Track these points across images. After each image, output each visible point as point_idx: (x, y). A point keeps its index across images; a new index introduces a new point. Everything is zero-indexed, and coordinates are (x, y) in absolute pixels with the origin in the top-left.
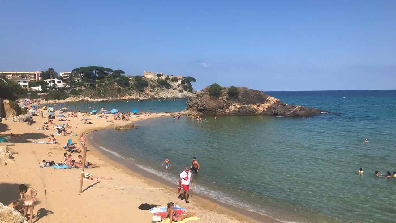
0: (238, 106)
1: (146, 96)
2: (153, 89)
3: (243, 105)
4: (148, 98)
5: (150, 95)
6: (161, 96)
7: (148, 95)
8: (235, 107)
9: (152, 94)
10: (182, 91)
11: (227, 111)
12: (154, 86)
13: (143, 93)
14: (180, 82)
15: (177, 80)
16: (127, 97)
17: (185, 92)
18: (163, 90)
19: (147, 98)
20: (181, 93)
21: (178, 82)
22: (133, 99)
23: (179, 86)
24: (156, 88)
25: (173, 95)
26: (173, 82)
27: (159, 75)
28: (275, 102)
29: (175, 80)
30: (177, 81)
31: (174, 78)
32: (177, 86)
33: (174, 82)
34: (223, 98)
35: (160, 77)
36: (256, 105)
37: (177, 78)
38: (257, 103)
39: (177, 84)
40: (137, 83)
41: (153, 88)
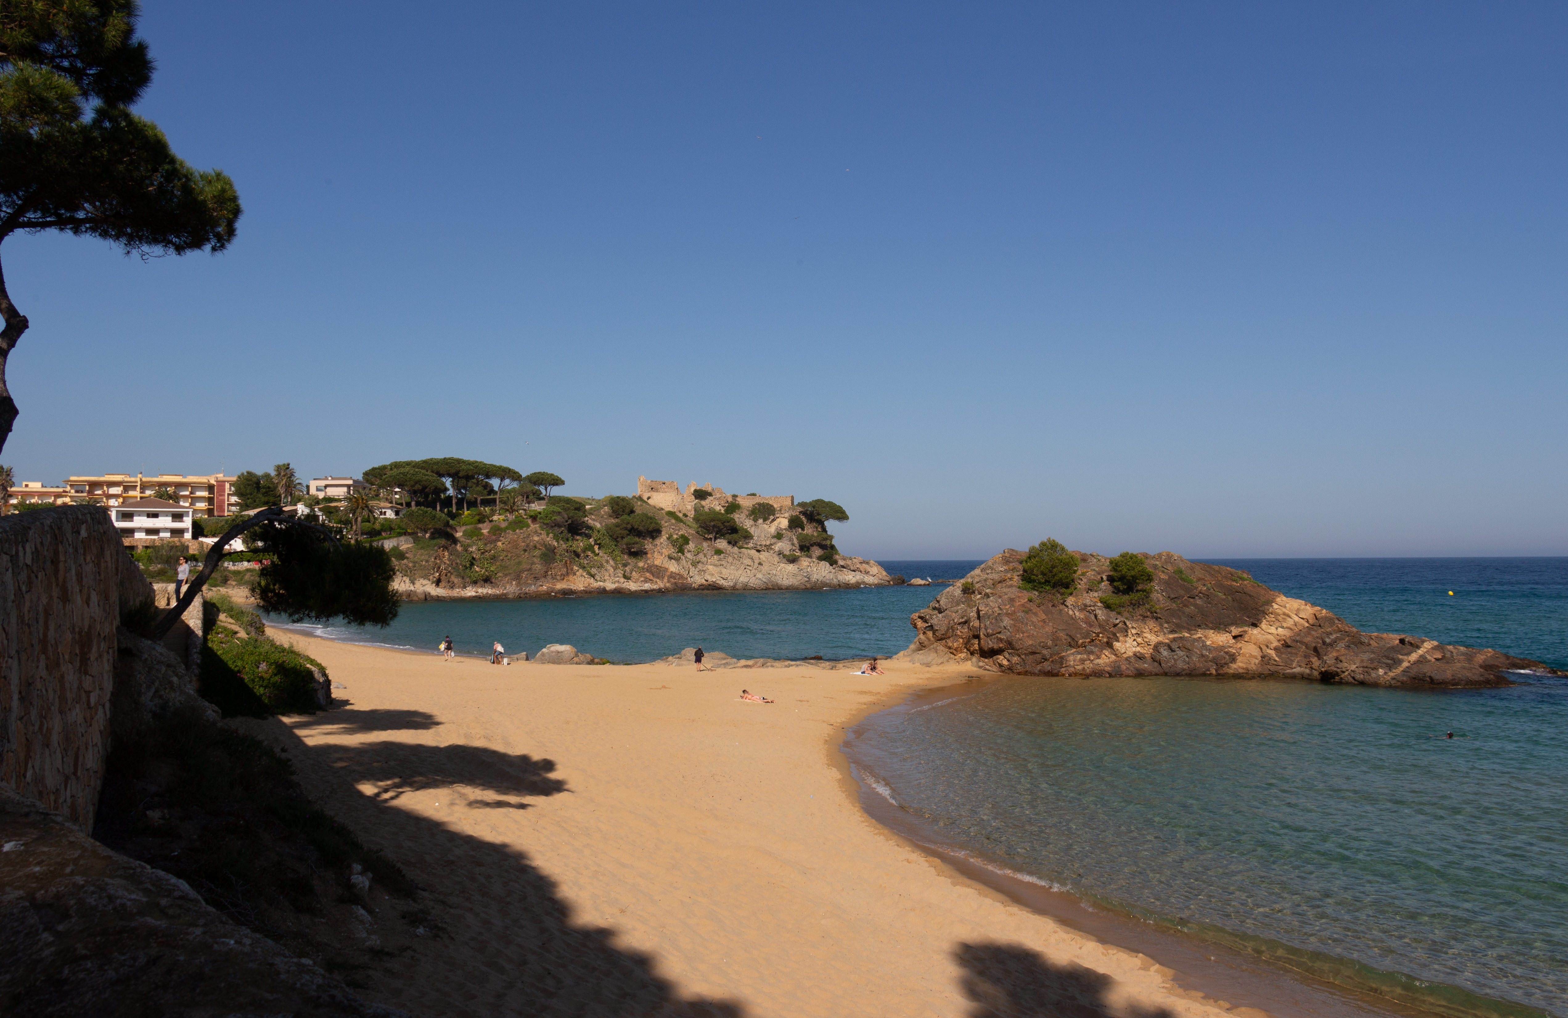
0: (1153, 639)
1: (651, 578)
2: (681, 551)
3: (1172, 632)
4: (659, 584)
5: (669, 573)
6: (711, 579)
7: (658, 572)
8: (1139, 640)
9: (673, 567)
10: (792, 560)
11: (1105, 659)
12: (683, 536)
13: (641, 564)
14: (784, 523)
15: (774, 515)
16: (579, 582)
17: (805, 562)
18: (719, 552)
19: (655, 587)
20: (791, 567)
21: (773, 520)
22: (603, 592)
23: (779, 536)
24: (691, 546)
25: (760, 576)
26: (755, 520)
27: (701, 495)
28: (1311, 622)
29: (764, 512)
30: (772, 517)
31: (759, 504)
32: (773, 537)
33: (761, 521)
34: (1088, 602)
35: (703, 503)
36: (1230, 632)
37: (772, 506)
38: (1232, 624)
39: (772, 529)
40: (617, 526)
41: (680, 544)
